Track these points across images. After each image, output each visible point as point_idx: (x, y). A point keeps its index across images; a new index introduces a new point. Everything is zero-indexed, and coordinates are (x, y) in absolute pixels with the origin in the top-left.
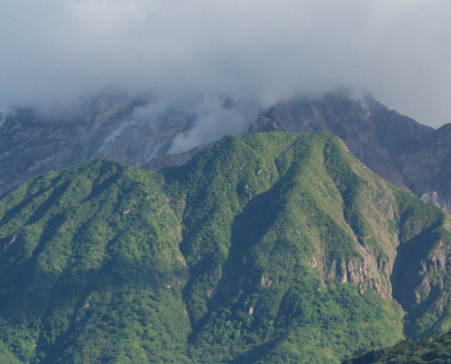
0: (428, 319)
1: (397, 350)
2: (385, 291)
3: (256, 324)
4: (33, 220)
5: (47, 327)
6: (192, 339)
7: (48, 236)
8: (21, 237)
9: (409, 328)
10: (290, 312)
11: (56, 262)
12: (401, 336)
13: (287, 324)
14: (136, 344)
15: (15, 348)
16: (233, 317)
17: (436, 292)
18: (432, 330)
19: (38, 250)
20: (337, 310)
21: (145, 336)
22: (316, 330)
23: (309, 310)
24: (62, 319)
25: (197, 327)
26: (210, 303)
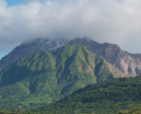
0: (101, 79)
1: (95, 84)
2: (93, 74)
3: (70, 80)
4: (28, 62)
5: (31, 81)
6: (58, 83)
7: (31, 65)
8: (26, 65)
9: (97, 80)
10: (76, 78)
11: (33, 69)
12: (96, 82)
13: (75, 80)
14: (48, 84)
15: (26, 85)
16: (65, 79)
17: (102, 74)
18: (102, 81)
19: (30, 67)
20: (84, 77)
21: (49, 83)
22: (81, 81)
23: (79, 78)
24: (34, 80)
25: (59, 81)
26: (61, 77)
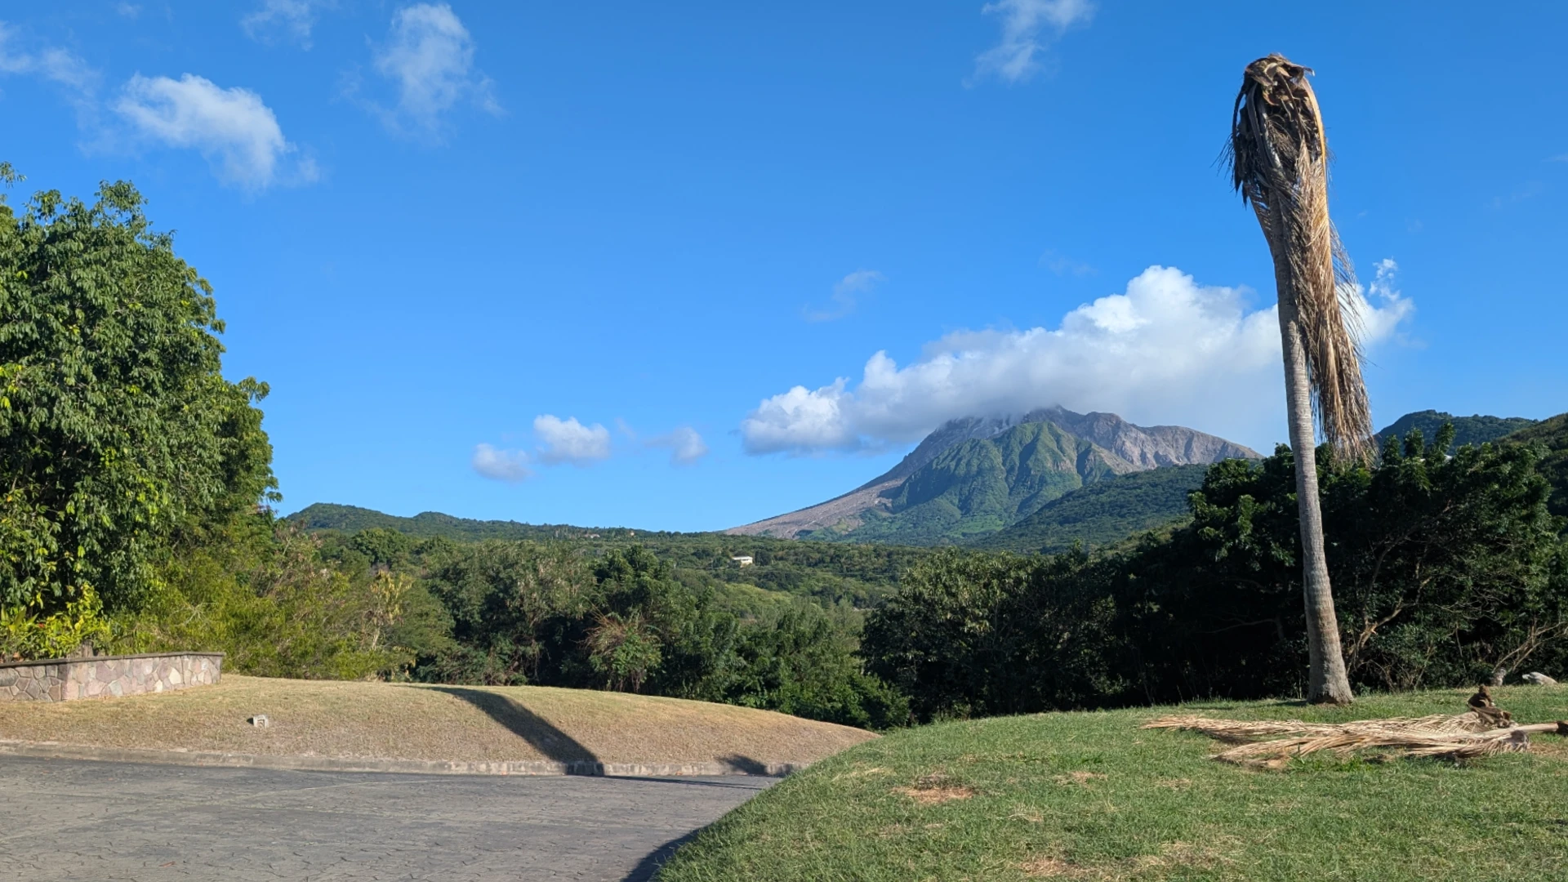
0: (1090, 478)
1: (1081, 490)
2: (1074, 471)
3: (1031, 487)
4: (952, 460)
5: (961, 494)
6: (1010, 494)
7: (957, 465)
8: (949, 466)
9: (1084, 482)
10: (1043, 481)
11: (962, 470)
12: (1081, 485)
13: (1042, 486)
14: (991, 497)
15: (951, 502)
16: (1023, 485)
17: (1092, 469)
18: (1092, 482)
19: (955, 469)
20: (1059, 479)
21: (994, 494)
22: (1052, 487)
23: (1049, 480)
24: (966, 491)
25: (1011, 490)
26: (1015, 482)
